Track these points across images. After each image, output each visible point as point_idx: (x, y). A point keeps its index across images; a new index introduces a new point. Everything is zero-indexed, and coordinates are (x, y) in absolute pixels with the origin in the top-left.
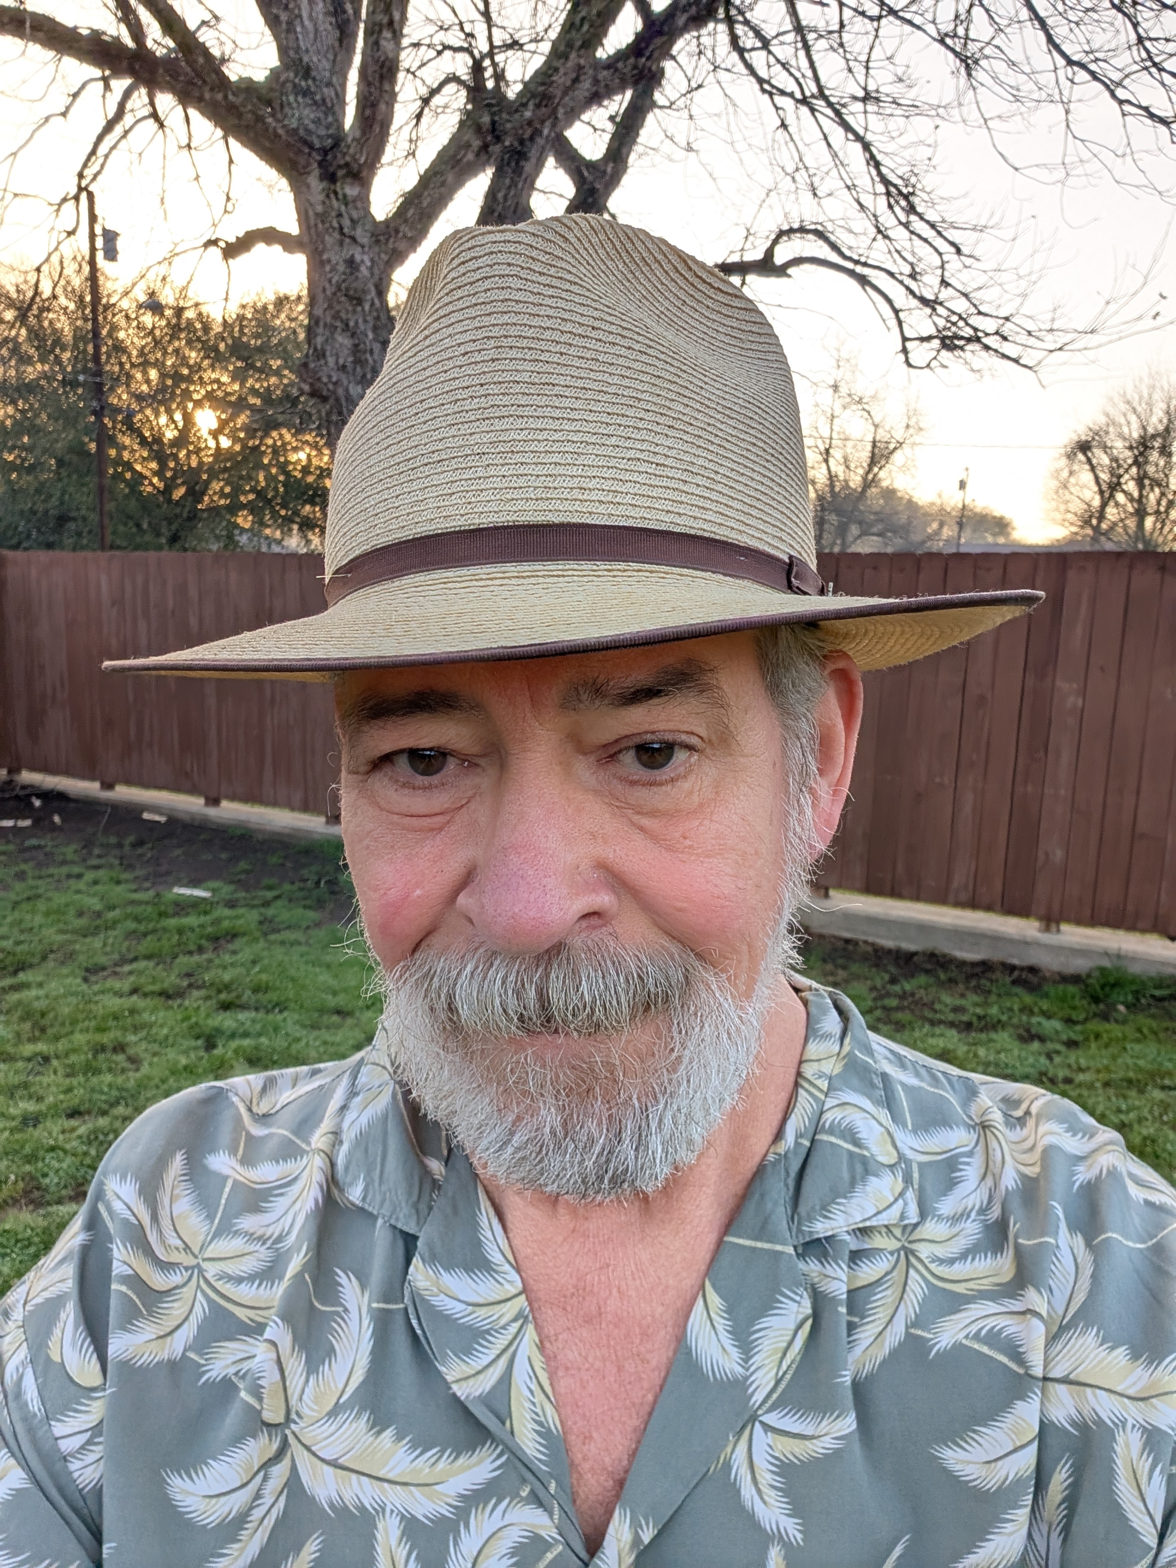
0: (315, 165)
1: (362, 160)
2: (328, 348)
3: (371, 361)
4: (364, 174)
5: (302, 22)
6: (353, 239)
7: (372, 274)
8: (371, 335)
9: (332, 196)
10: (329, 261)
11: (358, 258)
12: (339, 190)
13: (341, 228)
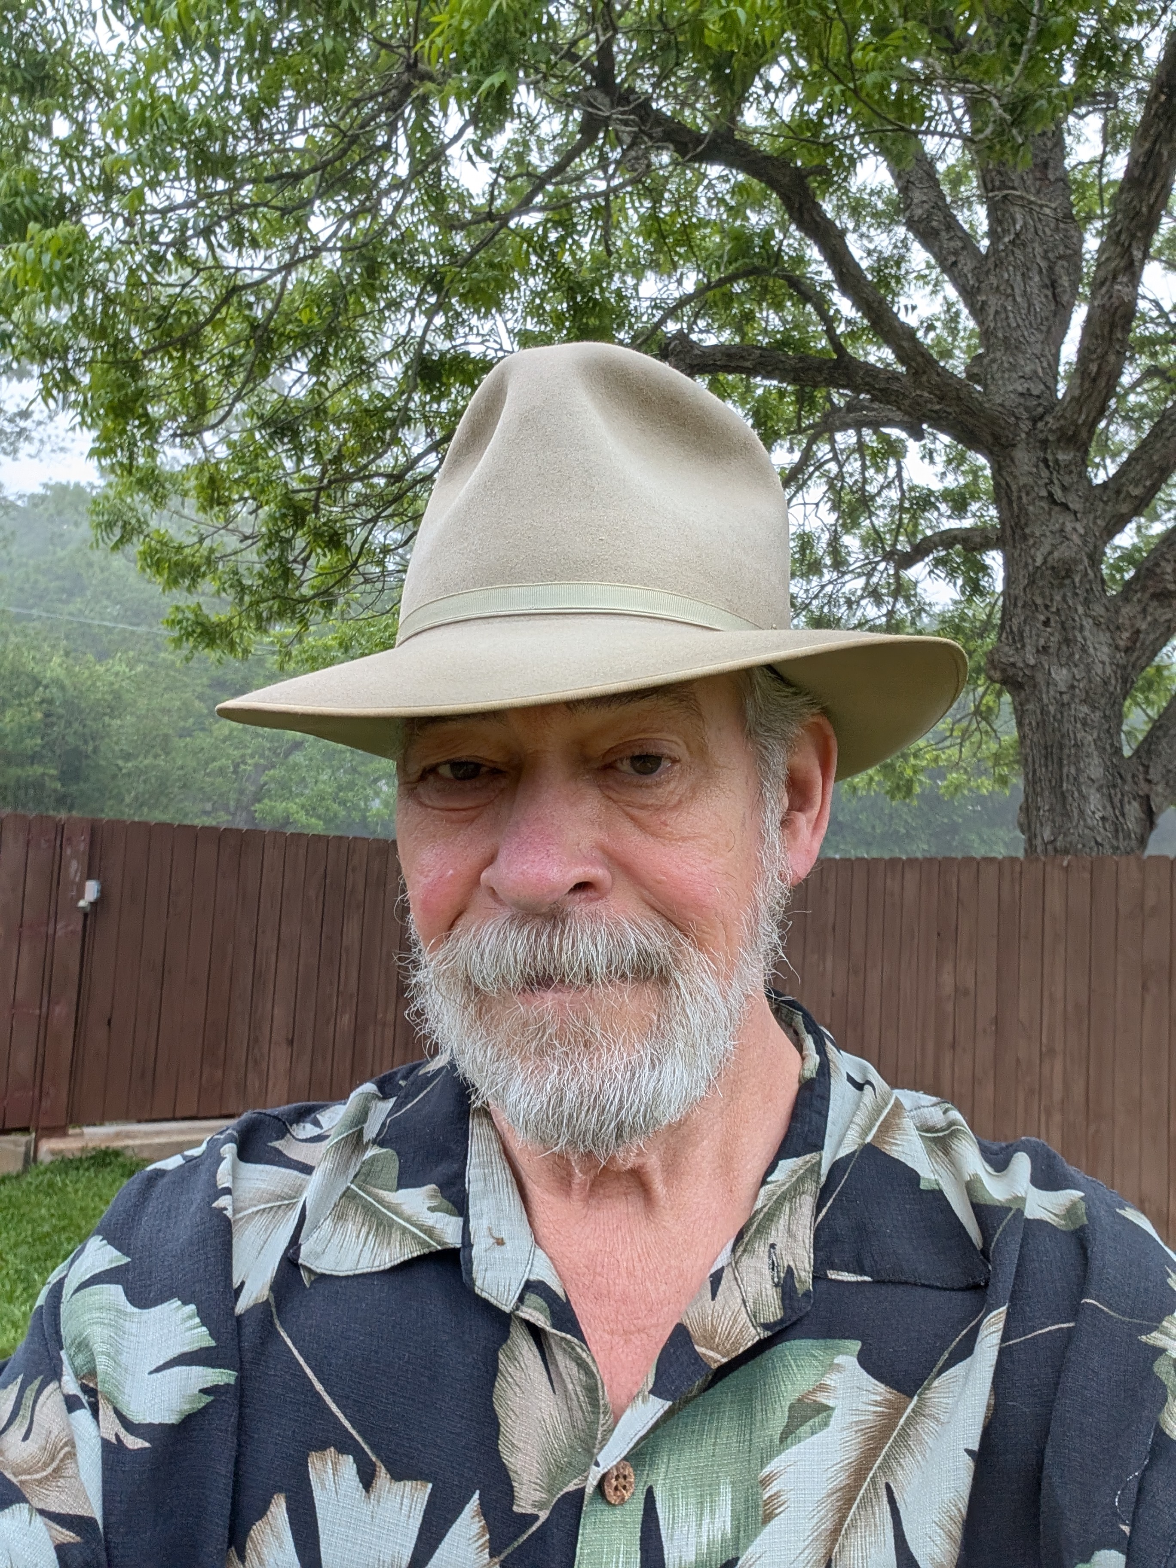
0: (1023, 436)
1: (1080, 422)
2: (1027, 628)
3: (1080, 639)
4: (1084, 434)
5: (1014, 300)
6: (1065, 507)
7: (1085, 543)
8: (1080, 610)
9: (1041, 465)
10: (1033, 535)
11: (1069, 527)
12: (1050, 457)
13: (1051, 495)
